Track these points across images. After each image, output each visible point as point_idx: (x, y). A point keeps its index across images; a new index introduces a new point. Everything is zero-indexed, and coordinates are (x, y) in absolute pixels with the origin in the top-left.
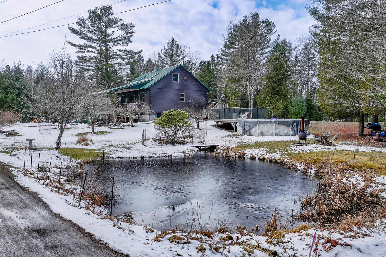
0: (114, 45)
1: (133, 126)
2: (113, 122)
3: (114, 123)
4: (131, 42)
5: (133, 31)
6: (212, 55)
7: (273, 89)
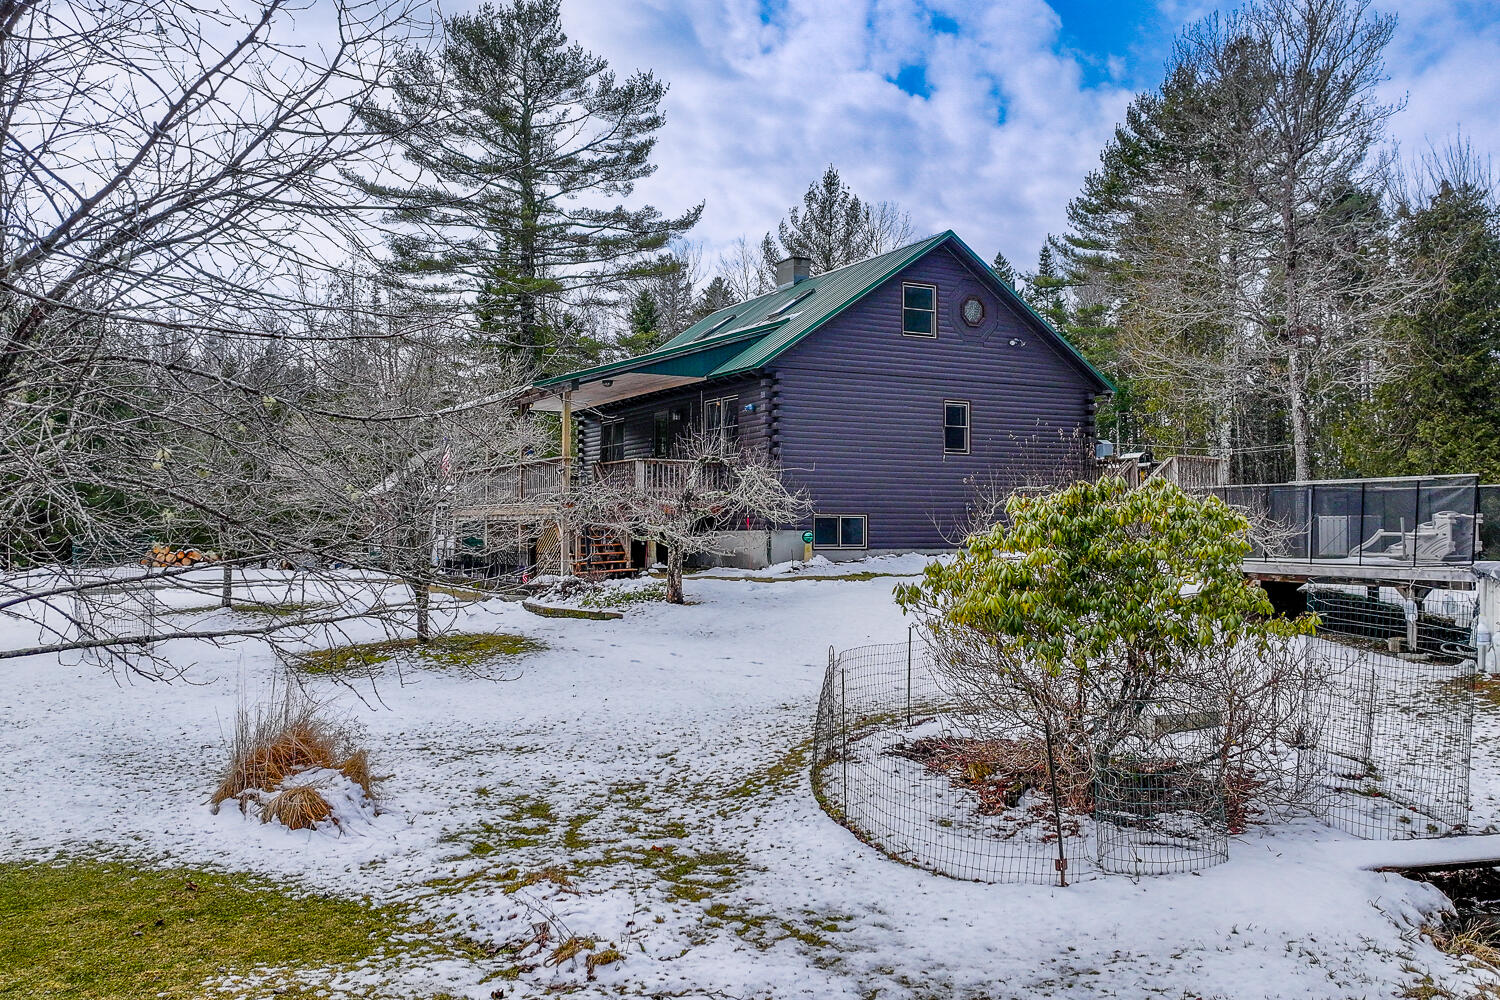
0: (566, 187)
1: (677, 598)
2: (554, 570)
3: (562, 579)
4: (646, 172)
5: (660, 114)
6: (999, 256)
7: (1452, 379)
